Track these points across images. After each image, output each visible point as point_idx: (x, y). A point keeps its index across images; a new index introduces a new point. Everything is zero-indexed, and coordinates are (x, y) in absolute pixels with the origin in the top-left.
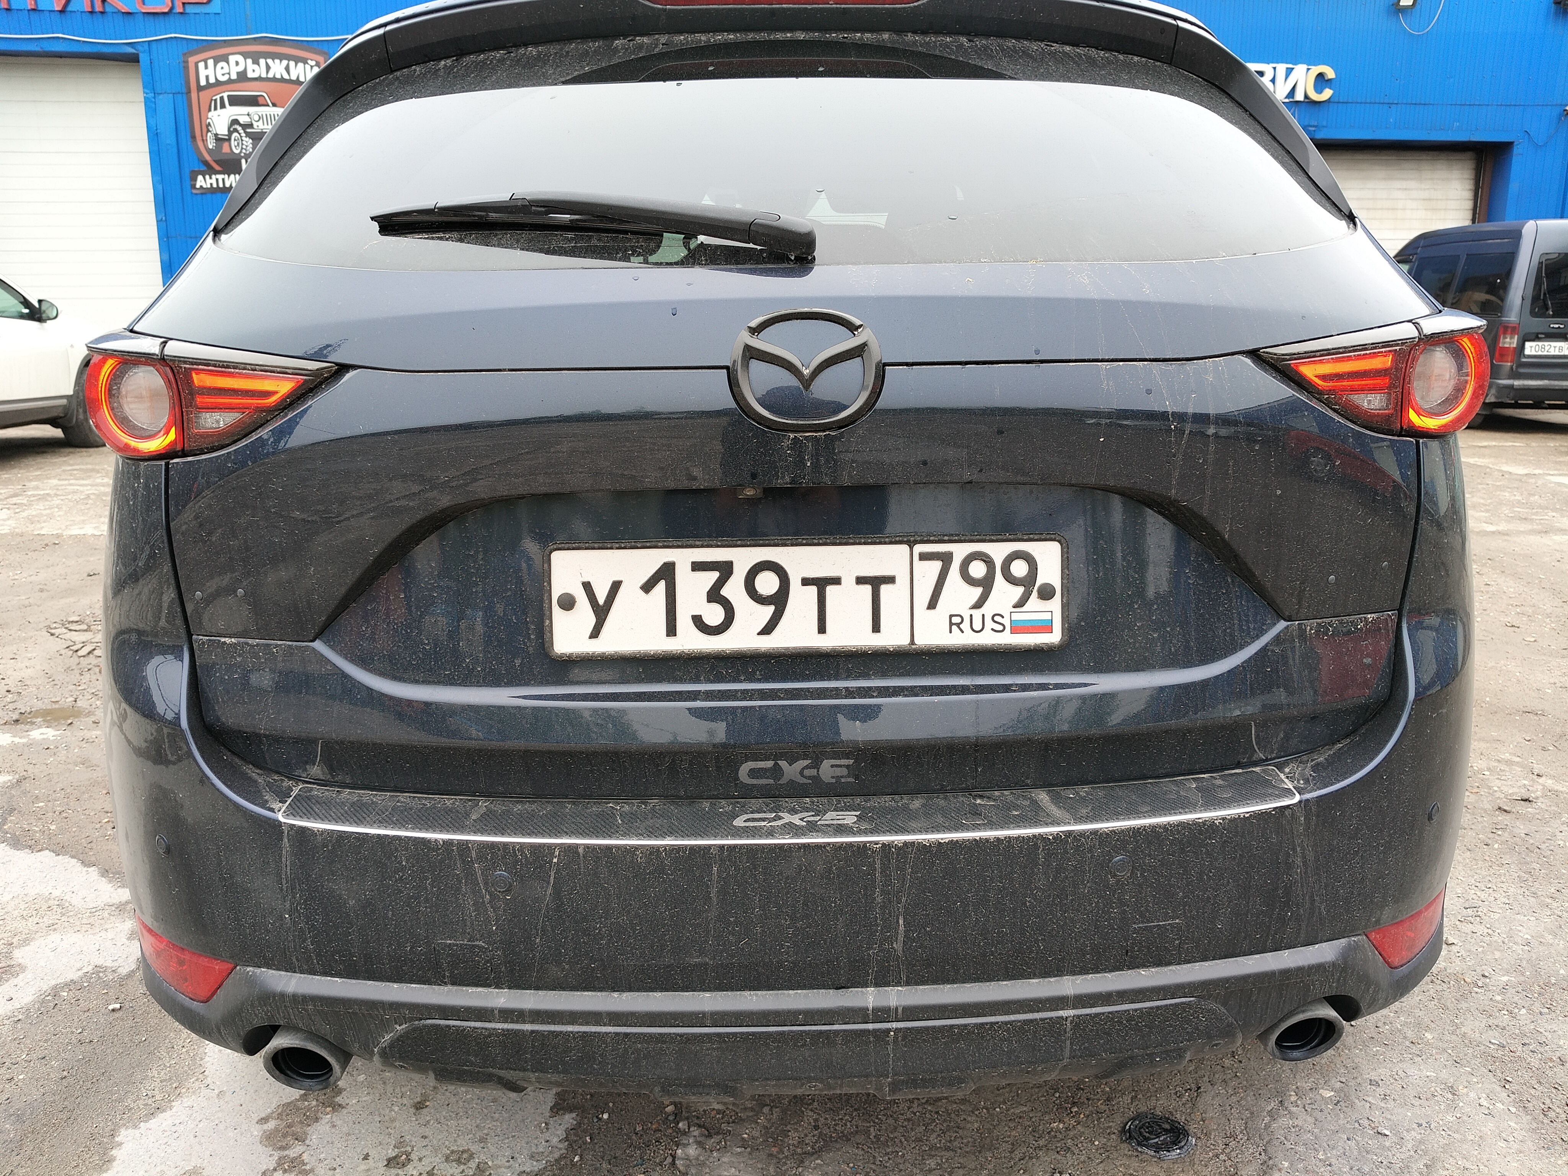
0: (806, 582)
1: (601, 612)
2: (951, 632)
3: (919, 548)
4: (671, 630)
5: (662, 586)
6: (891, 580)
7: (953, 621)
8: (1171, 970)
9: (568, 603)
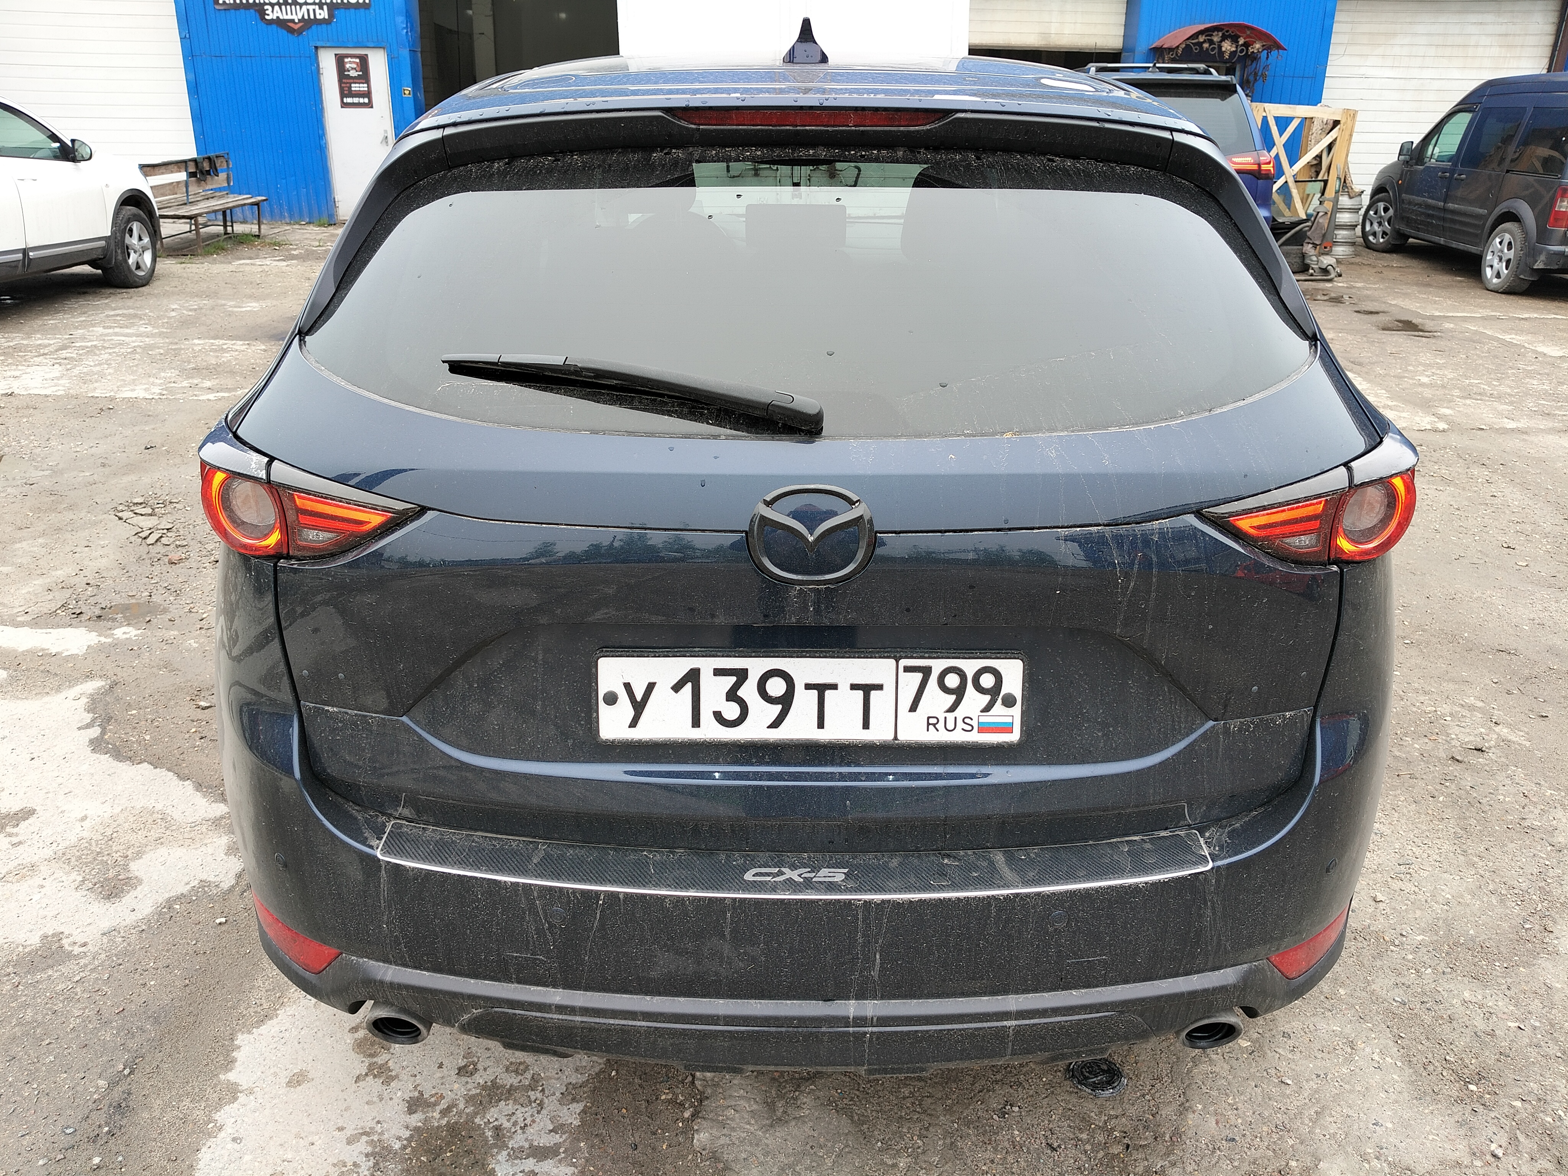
0: (808, 687)
1: (639, 707)
2: (928, 730)
3: (903, 662)
4: (696, 723)
5: (688, 687)
6: (879, 687)
7: (930, 722)
8: (1097, 991)
9: (611, 699)
